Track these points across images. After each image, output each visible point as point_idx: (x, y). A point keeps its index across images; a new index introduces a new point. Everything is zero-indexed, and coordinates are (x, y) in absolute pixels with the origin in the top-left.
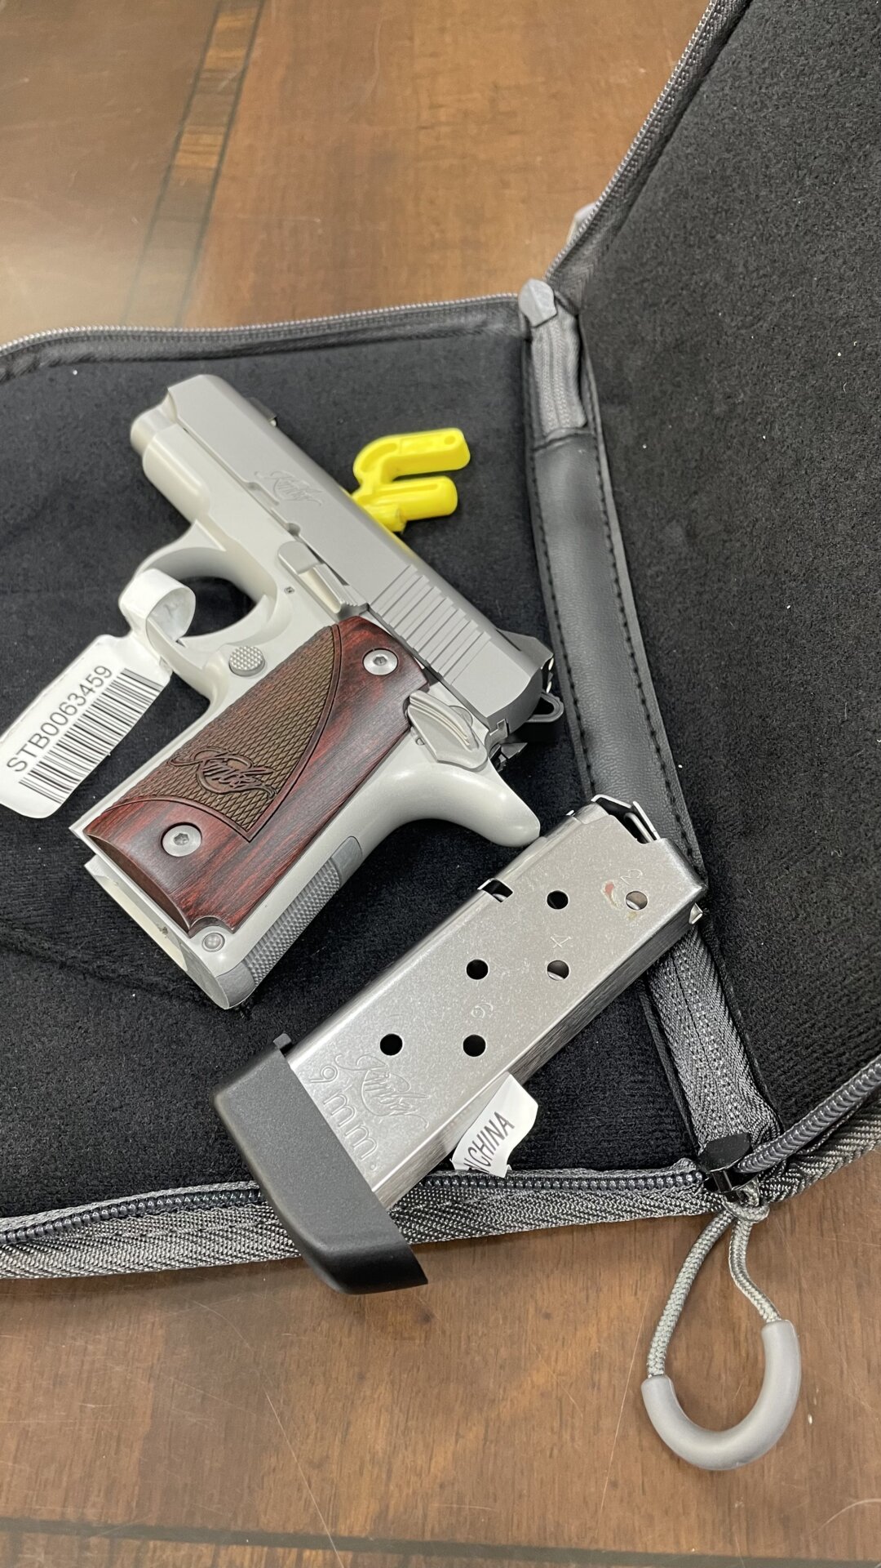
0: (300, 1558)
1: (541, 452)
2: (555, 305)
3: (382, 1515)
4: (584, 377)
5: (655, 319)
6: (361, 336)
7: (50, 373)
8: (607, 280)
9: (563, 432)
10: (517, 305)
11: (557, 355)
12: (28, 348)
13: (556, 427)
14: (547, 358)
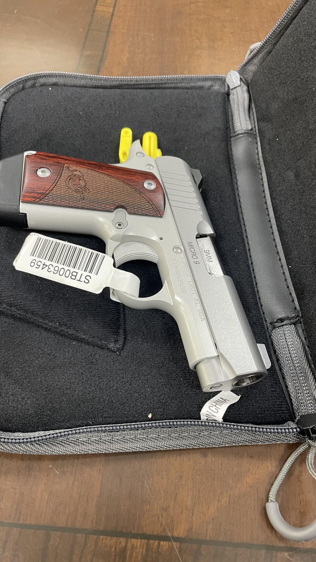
0: (159, 544)
1: (234, 138)
2: (240, 81)
3: (190, 529)
4: (251, 111)
5: (284, 89)
6: (164, 86)
7: (40, 89)
8: (264, 73)
9: (243, 132)
10: (225, 80)
11: (241, 101)
12: (32, 78)
13: (240, 129)
14: (236, 102)
